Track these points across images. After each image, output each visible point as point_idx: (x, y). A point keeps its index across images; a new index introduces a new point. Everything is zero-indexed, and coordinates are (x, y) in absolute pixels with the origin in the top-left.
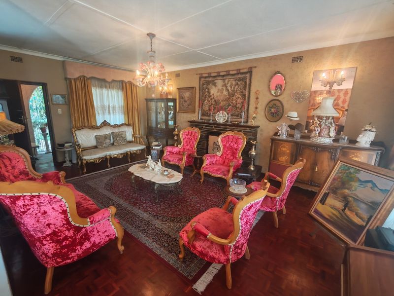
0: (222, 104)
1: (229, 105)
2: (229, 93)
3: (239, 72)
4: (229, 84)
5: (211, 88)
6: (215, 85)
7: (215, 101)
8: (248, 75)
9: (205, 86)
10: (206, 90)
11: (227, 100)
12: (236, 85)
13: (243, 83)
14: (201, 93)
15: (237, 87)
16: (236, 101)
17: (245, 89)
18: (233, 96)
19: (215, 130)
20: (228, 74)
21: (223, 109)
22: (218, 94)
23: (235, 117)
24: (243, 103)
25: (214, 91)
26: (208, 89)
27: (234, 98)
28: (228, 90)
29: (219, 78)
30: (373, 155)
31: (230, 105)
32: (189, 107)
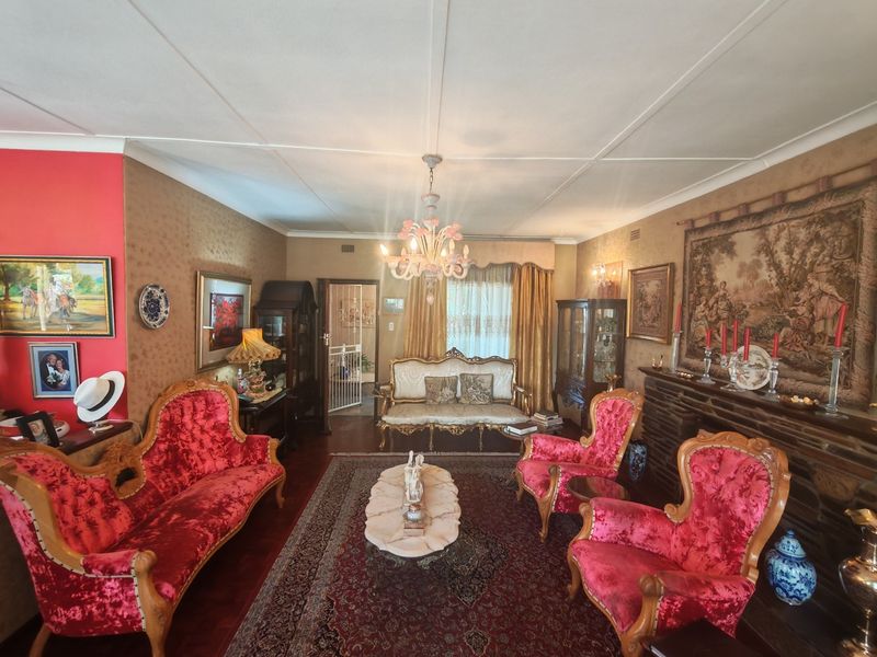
0: (753, 319)
1: (781, 325)
2: (780, 274)
3: (828, 187)
4: (783, 243)
5: (719, 261)
6: (730, 250)
7: (730, 308)
9: (699, 257)
10: (704, 270)
11: (774, 302)
12: (810, 243)
13: (845, 230)
14: (687, 282)
15: (814, 249)
16: (812, 309)
17: (855, 257)
18: (799, 287)
19: (715, 415)
20: (781, 203)
21: (758, 336)
22: (740, 282)
23: (807, 375)
25: (726, 273)
26: (710, 266)
27: (803, 295)
28: (777, 266)
29: (744, 226)
32: (655, 324)
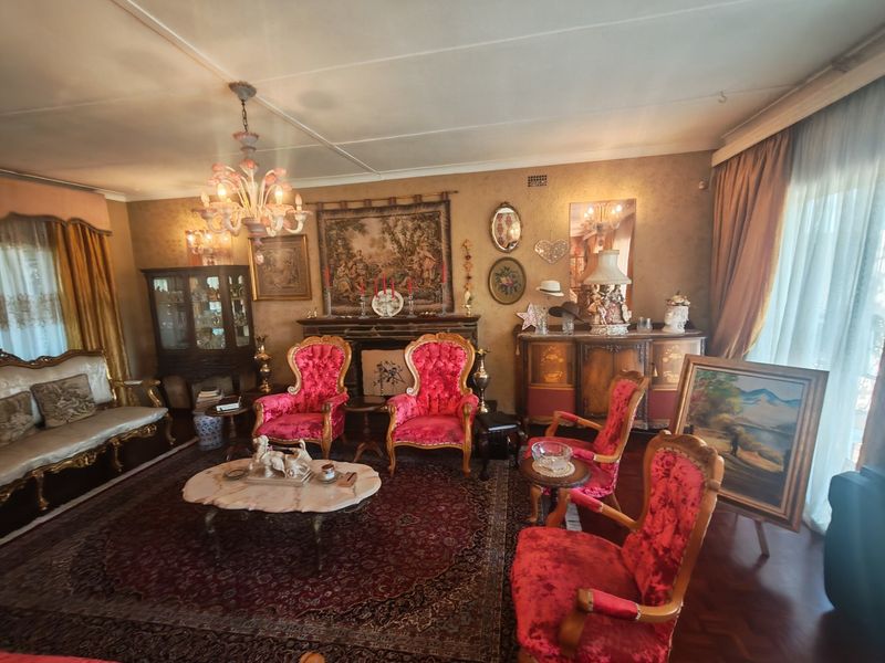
0: (386, 273)
1: (404, 275)
2: (400, 246)
3: (418, 202)
4: (399, 228)
5: (352, 236)
6: (362, 229)
7: (366, 267)
8: (442, 209)
9: (334, 232)
10: (340, 242)
11: (398, 263)
12: (415, 230)
13: (433, 225)
14: (325, 250)
15: (418, 233)
16: (421, 265)
17: (439, 239)
18: (412, 253)
19: (379, 336)
20: (392, 205)
21: (387, 283)
22: (373, 250)
23: (423, 301)
24: (438, 268)
25: (359, 244)
26: (344, 239)
27: (415, 258)
28: (398, 242)
29: (372, 214)
30: (695, 344)
31: (407, 274)
32: (292, 285)
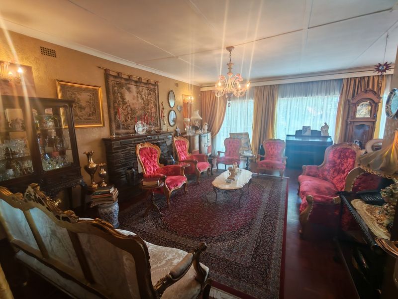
1: (146, 114)
4: (143, 93)
5: (125, 93)
7: (131, 110)
8: (156, 87)
13: (154, 94)
15: (150, 96)
16: (151, 110)
18: (148, 105)
22: (134, 101)
27: (149, 107)
28: (143, 99)
29: (132, 83)
